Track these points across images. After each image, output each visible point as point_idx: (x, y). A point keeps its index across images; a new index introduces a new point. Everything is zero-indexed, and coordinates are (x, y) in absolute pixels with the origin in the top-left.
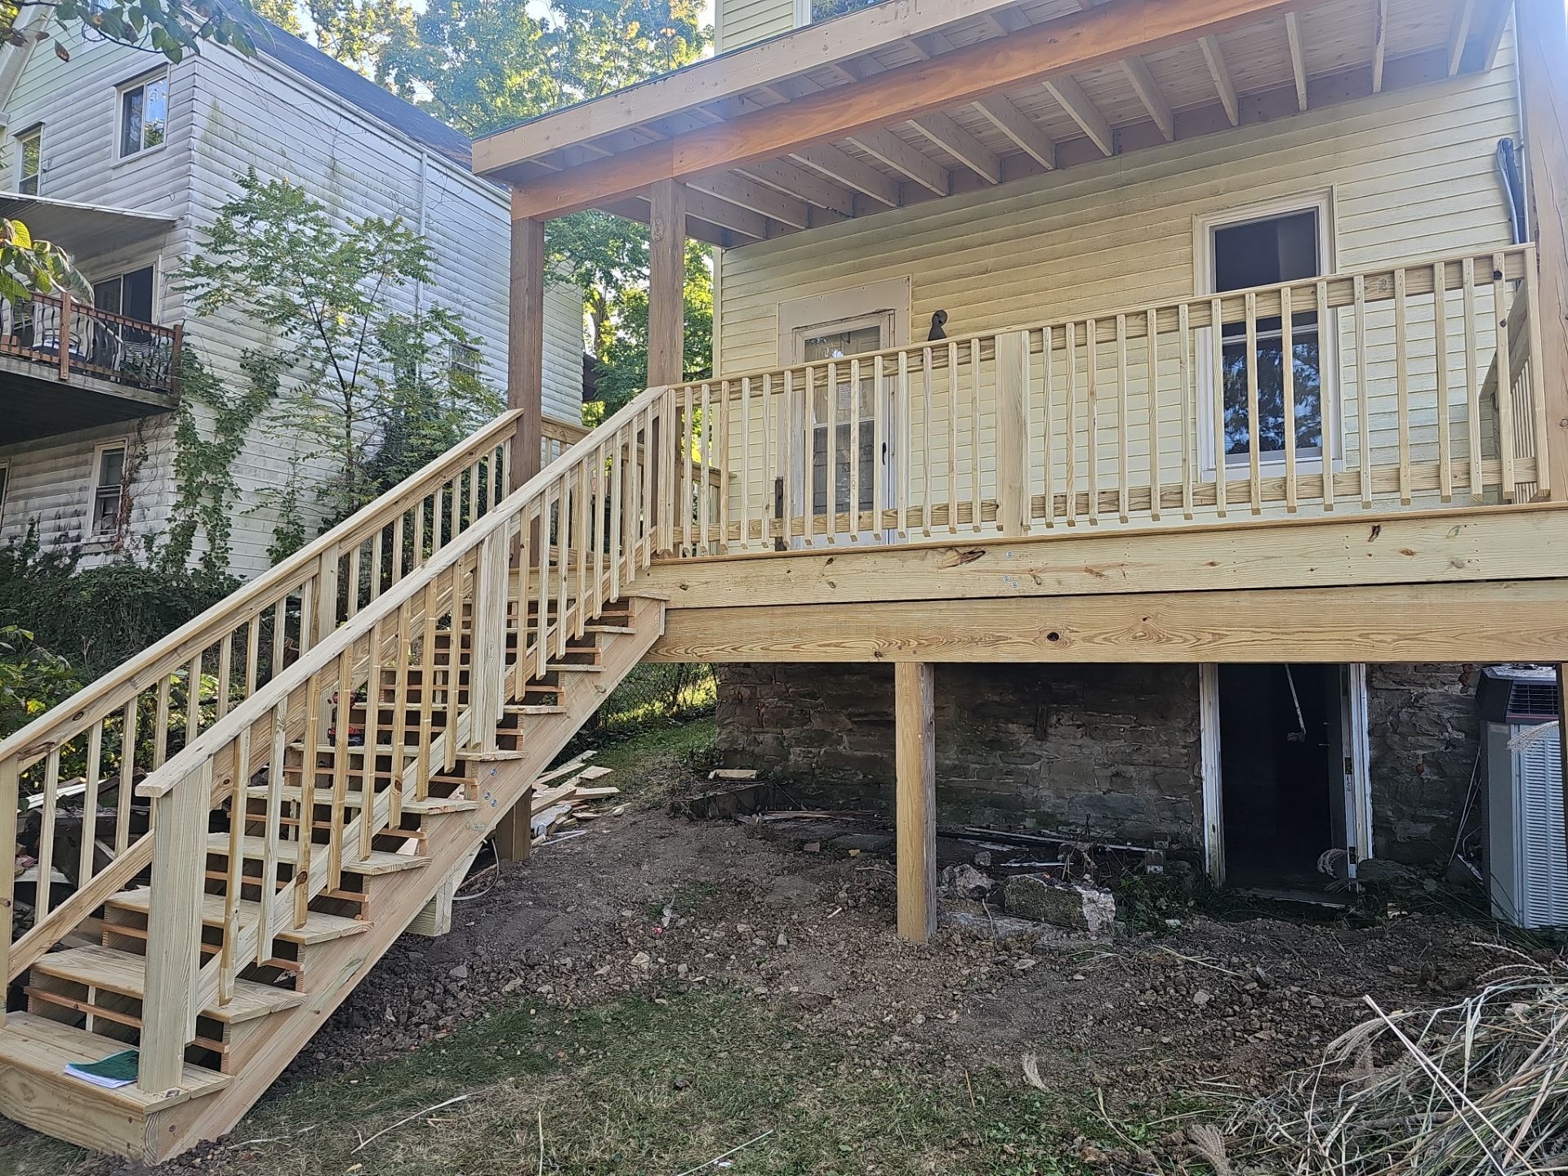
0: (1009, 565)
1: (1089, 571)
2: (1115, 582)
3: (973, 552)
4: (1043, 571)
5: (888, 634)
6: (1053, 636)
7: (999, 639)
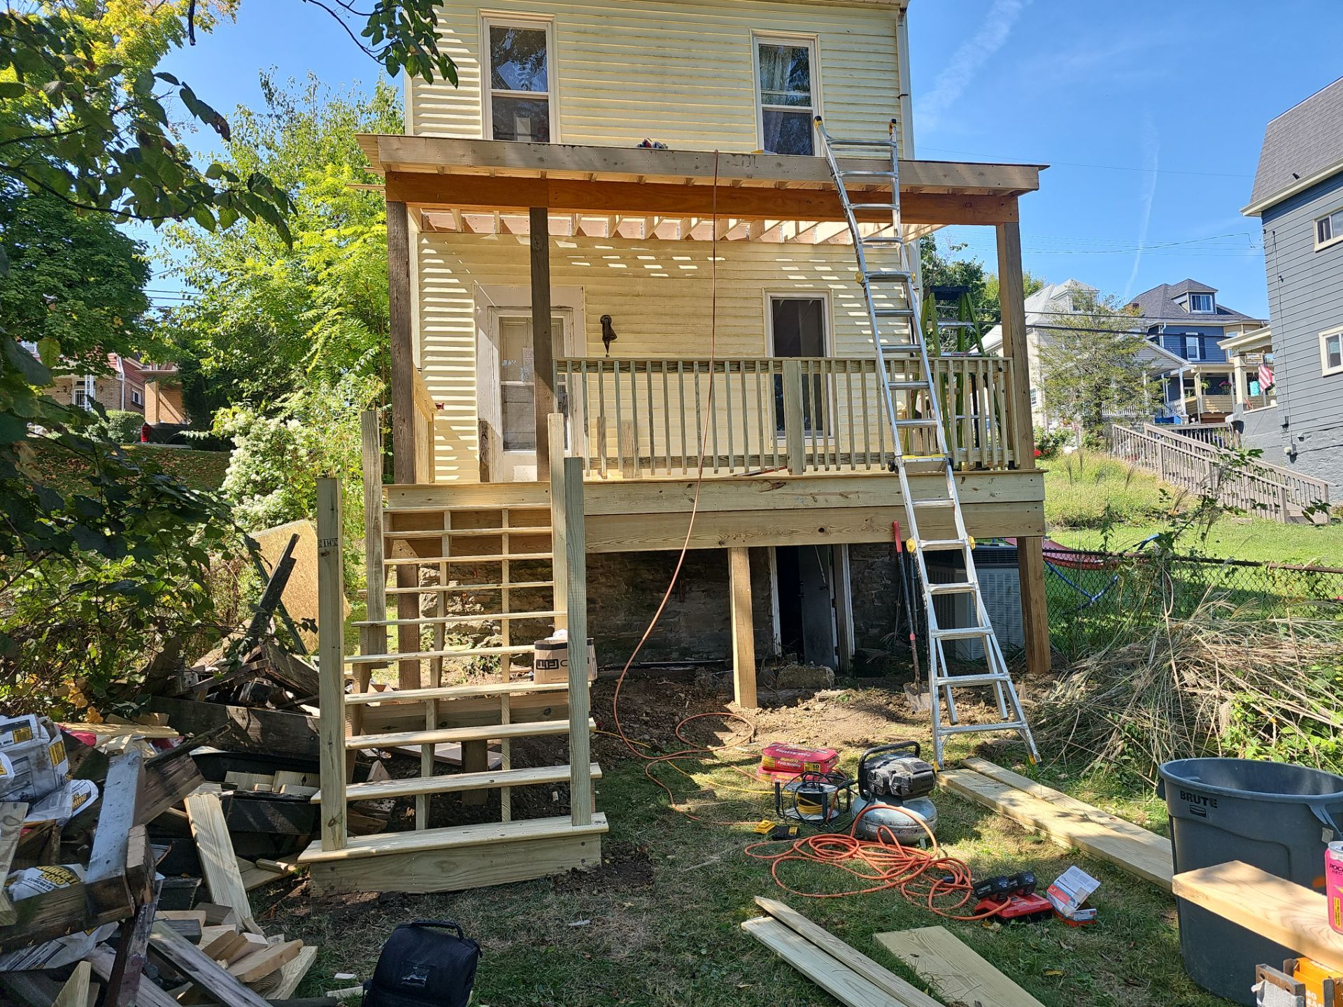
0: (800, 491)
1: (841, 495)
2: (854, 501)
3: (779, 483)
4: (818, 494)
5: (727, 531)
6: (821, 530)
7: (793, 532)
